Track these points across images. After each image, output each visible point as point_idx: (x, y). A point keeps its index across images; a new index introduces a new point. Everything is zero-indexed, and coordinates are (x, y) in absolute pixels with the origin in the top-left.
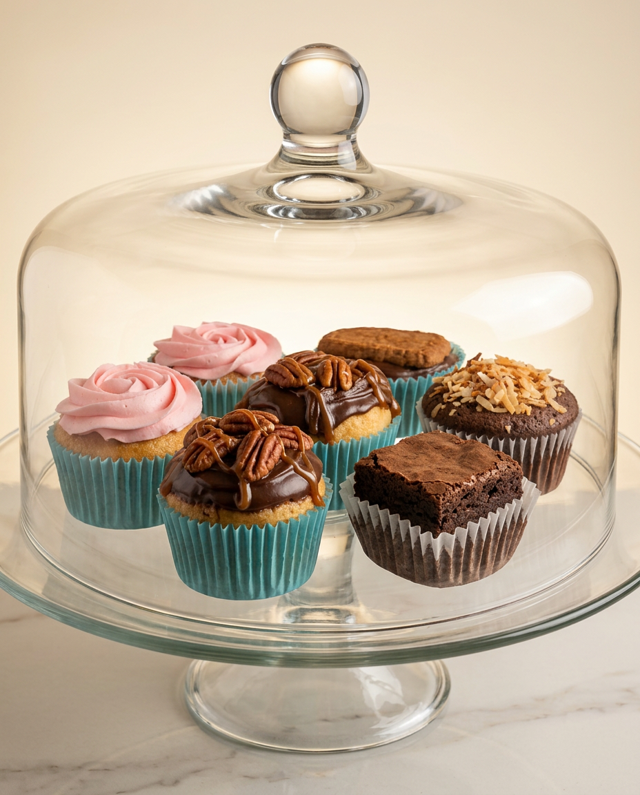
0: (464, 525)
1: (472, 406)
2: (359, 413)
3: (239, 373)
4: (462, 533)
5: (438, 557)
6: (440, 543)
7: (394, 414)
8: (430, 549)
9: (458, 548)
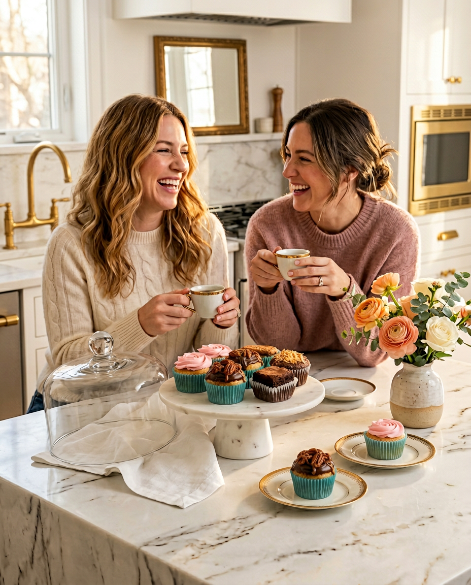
0: (279, 385)
1: (282, 361)
2: (253, 363)
3: (220, 356)
4: (279, 388)
5: (273, 393)
6: (274, 390)
7: (262, 365)
8: (271, 392)
9: (278, 392)
